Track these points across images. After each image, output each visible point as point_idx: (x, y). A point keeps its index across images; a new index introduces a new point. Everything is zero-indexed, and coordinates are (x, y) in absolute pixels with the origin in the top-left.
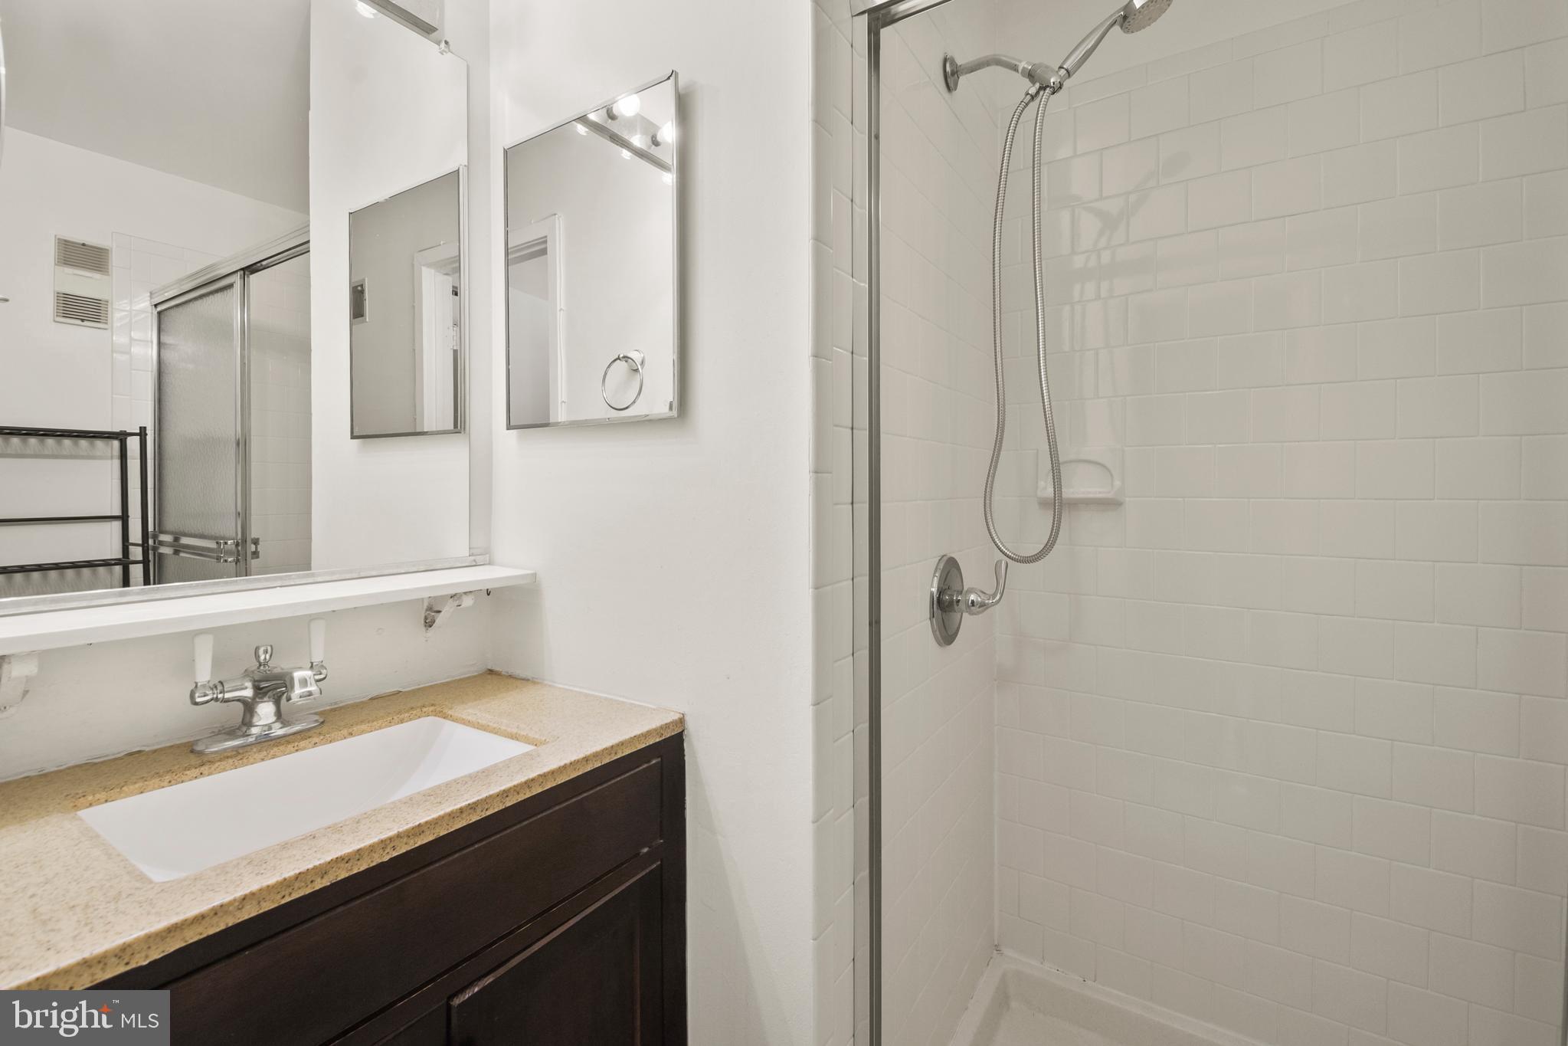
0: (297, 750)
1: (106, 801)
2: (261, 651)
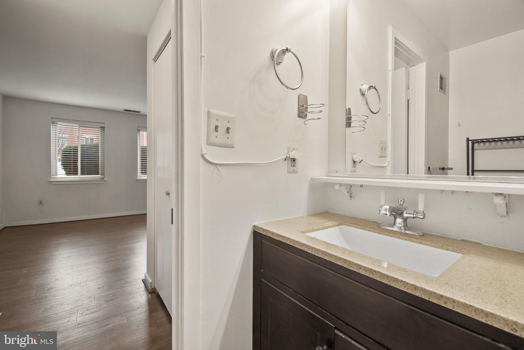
0: (399, 238)
1: (349, 226)
2: (400, 200)
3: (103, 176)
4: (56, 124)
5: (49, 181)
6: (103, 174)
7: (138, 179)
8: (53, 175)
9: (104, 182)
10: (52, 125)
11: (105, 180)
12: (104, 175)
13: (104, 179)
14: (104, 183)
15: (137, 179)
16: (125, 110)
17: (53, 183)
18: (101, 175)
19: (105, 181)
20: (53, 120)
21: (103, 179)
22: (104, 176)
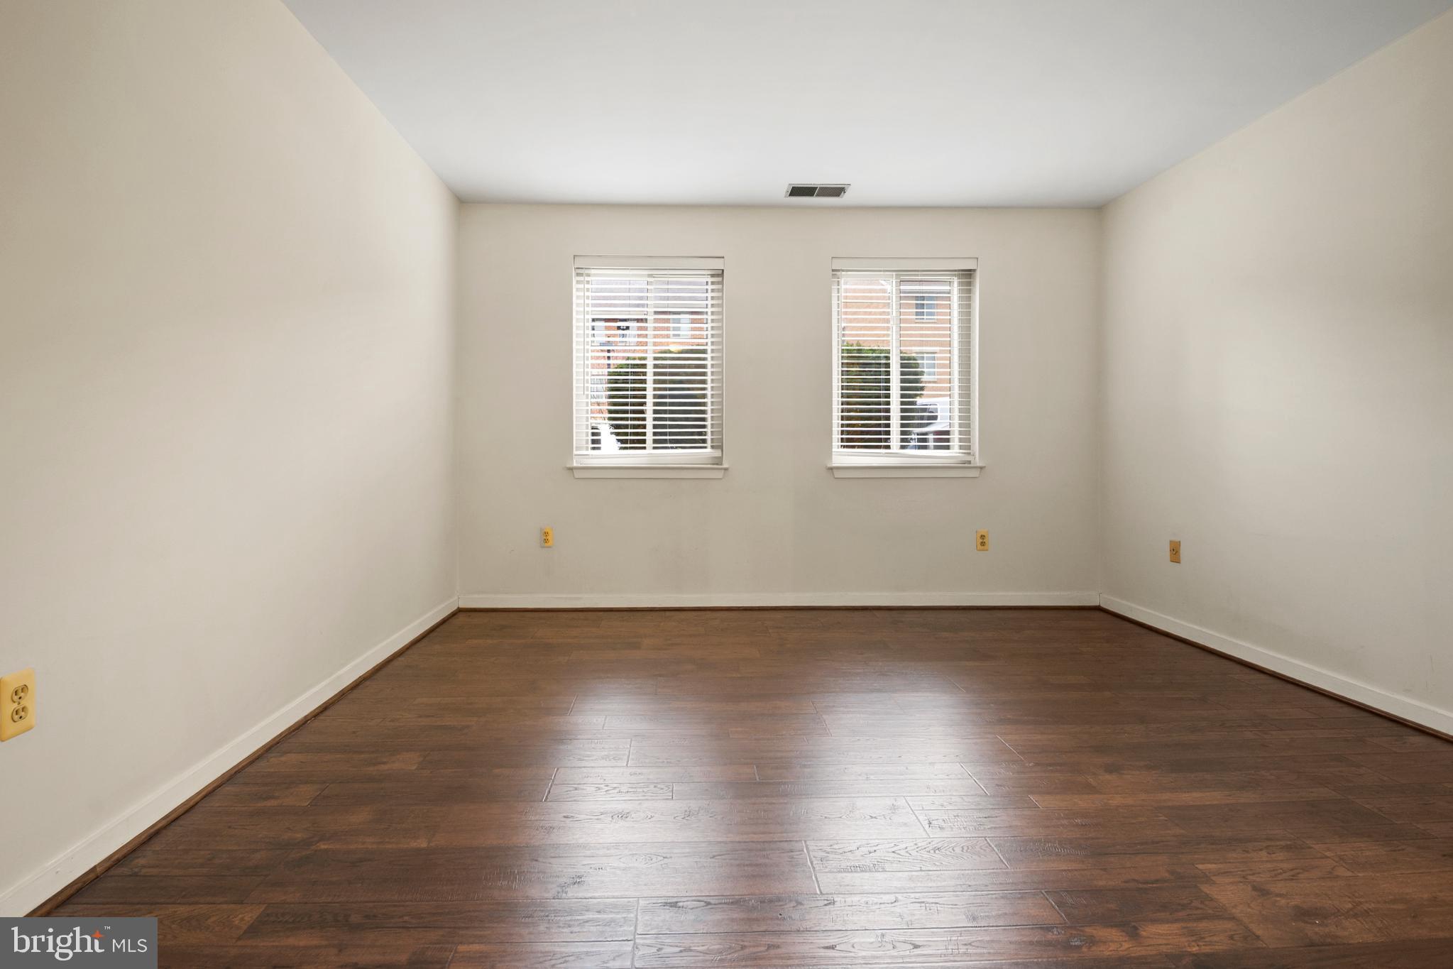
3: (717, 453)
4: (588, 275)
5: (568, 466)
6: (718, 446)
7: (834, 465)
8: (578, 449)
9: (719, 474)
10: (578, 282)
11: (725, 465)
12: (721, 447)
13: (721, 464)
14: (721, 477)
15: (829, 465)
16: (797, 191)
17: (578, 474)
18: (712, 447)
19: (726, 469)
20: (579, 263)
21: (717, 464)
22: (722, 451)
